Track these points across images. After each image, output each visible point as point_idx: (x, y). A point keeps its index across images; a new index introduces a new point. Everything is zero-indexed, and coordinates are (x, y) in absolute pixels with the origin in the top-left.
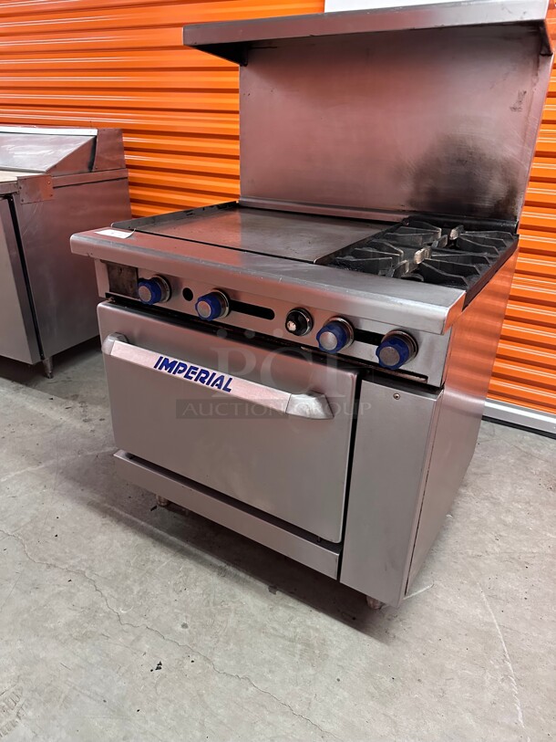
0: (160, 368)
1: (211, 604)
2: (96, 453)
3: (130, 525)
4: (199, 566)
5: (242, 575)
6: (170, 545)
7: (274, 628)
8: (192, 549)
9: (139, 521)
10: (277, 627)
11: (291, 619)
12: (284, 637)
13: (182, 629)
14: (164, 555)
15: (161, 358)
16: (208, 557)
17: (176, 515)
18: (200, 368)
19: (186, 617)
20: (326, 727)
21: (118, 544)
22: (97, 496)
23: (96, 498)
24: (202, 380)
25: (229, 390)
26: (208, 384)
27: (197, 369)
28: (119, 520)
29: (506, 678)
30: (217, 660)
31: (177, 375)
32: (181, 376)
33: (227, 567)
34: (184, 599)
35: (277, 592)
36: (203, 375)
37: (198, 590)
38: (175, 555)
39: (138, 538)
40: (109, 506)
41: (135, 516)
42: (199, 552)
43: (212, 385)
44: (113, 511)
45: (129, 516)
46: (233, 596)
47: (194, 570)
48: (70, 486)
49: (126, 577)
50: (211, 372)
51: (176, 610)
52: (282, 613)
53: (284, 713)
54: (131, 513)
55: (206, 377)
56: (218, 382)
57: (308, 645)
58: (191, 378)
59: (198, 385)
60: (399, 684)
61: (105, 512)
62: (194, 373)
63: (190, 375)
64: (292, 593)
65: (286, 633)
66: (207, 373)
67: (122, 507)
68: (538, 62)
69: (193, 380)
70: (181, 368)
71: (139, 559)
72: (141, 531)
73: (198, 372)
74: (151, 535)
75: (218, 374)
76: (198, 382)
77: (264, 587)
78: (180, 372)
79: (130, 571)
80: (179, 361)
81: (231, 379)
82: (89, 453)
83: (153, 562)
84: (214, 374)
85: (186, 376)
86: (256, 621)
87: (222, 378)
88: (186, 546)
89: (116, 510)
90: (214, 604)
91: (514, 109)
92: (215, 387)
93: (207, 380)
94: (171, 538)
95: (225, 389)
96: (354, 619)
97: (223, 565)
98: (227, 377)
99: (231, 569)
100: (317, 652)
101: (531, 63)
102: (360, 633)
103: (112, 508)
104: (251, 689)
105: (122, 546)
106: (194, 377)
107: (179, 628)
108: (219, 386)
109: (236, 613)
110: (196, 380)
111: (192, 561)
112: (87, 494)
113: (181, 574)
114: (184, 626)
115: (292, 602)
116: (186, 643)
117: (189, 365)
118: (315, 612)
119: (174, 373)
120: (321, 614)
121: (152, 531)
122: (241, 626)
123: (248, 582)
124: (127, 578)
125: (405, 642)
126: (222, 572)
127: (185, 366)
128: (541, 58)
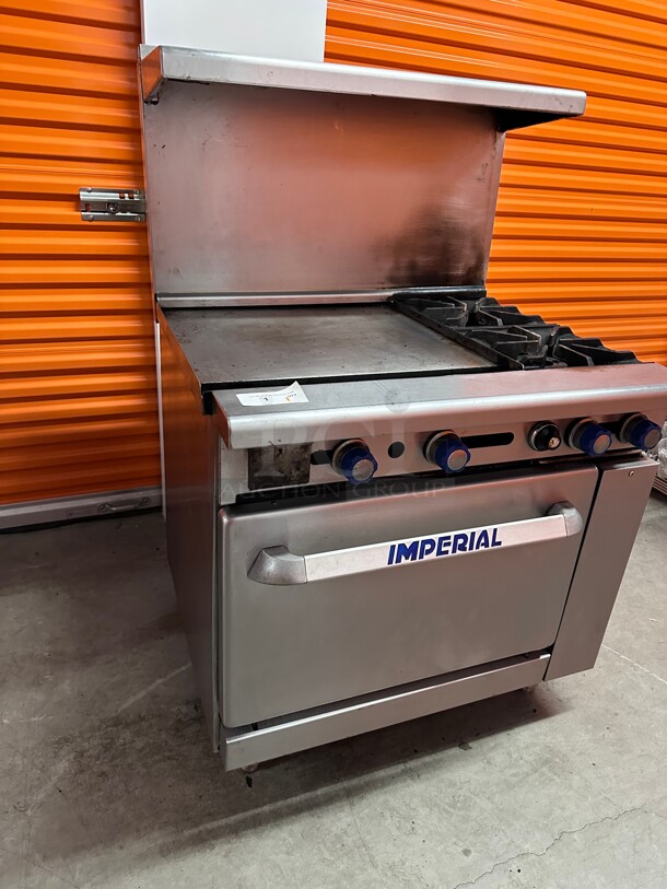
0: (398, 560)
1: (450, 809)
2: (49, 787)
3: (257, 823)
4: (386, 789)
5: (427, 759)
6: (330, 800)
7: (515, 775)
8: (355, 782)
9: (259, 810)
10: (513, 771)
11: (509, 754)
12: (528, 775)
13: (470, 857)
14: (342, 815)
15: (393, 547)
16: (381, 774)
17: (281, 765)
18: (452, 534)
19: (455, 844)
20: (637, 803)
21: (282, 856)
22: (156, 834)
23: (159, 838)
24: (462, 547)
25: (499, 543)
26: (471, 548)
27: (449, 538)
28: (235, 831)
29: (635, 668)
30: (527, 847)
31: (426, 558)
32: (433, 555)
33: (408, 765)
34: (426, 832)
35: (470, 744)
36: (460, 541)
37: (423, 812)
38: (352, 804)
39: (290, 827)
40: (195, 831)
41: (245, 810)
42: (366, 778)
43: (477, 548)
44: (210, 832)
45: (240, 816)
46: (452, 784)
47: (390, 798)
48: (94, 860)
49: (350, 876)
50: (468, 532)
51: (439, 849)
52: (498, 757)
53: (612, 825)
54: (234, 812)
55: (465, 542)
56: (483, 541)
57: (546, 762)
58: (447, 552)
59: (459, 556)
60: (614, 728)
61: (202, 841)
62: (449, 544)
63: (443, 549)
64: (477, 735)
65: (525, 769)
66: (464, 537)
67: (212, 816)
68: (495, 137)
69: (450, 554)
70: (428, 547)
71: (329, 844)
72: (277, 817)
73: (452, 540)
74: (297, 811)
75: (478, 531)
76: (458, 552)
77: (455, 751)
78: (429, 552)
79: (342, 867)
80: (420, 539)
81: (495, 530)
82: (41, 796)
83: (345, 833)
84: (473, 534)
85: (439, 553)
86: (497, 785)
87: (484, 534)
88: (346, 784)
89: (209, 826)
90: (454, 807)
91: (479, 179)
92: (482, 548)
93: (468, 546)
94: (319, 792)
95: (494, 543)
96: (535, 711)
97: (401, 767)
98: (490, 529)
99: (412, 764)
100: (557, 760)
101: (491, 138)
102: (553, 718)
103: (201, 828)
104: (575, 836)
105: (288, 853)
106: (450, 548)
107: (469, 860)
108: (486, 545)
109: (478, 795)
110: (454, 551)
111: (375, 793)
112: (137, 846)
113: (387, 814)
114: (466, 852)
115: (489, 742)
116: (491, 864)
117: (435, 537)
118: (511, 732)
119: (421, 557)
120: (517, 730)
121: (288, 807)
122: (496, 800)
123: (441, 760)
124: (352, 876)
125: (576, 696)
126: (413, 774)
127: (431, 542)
128: (498, 134)
